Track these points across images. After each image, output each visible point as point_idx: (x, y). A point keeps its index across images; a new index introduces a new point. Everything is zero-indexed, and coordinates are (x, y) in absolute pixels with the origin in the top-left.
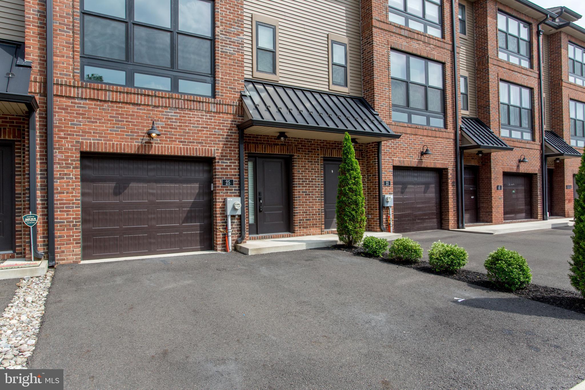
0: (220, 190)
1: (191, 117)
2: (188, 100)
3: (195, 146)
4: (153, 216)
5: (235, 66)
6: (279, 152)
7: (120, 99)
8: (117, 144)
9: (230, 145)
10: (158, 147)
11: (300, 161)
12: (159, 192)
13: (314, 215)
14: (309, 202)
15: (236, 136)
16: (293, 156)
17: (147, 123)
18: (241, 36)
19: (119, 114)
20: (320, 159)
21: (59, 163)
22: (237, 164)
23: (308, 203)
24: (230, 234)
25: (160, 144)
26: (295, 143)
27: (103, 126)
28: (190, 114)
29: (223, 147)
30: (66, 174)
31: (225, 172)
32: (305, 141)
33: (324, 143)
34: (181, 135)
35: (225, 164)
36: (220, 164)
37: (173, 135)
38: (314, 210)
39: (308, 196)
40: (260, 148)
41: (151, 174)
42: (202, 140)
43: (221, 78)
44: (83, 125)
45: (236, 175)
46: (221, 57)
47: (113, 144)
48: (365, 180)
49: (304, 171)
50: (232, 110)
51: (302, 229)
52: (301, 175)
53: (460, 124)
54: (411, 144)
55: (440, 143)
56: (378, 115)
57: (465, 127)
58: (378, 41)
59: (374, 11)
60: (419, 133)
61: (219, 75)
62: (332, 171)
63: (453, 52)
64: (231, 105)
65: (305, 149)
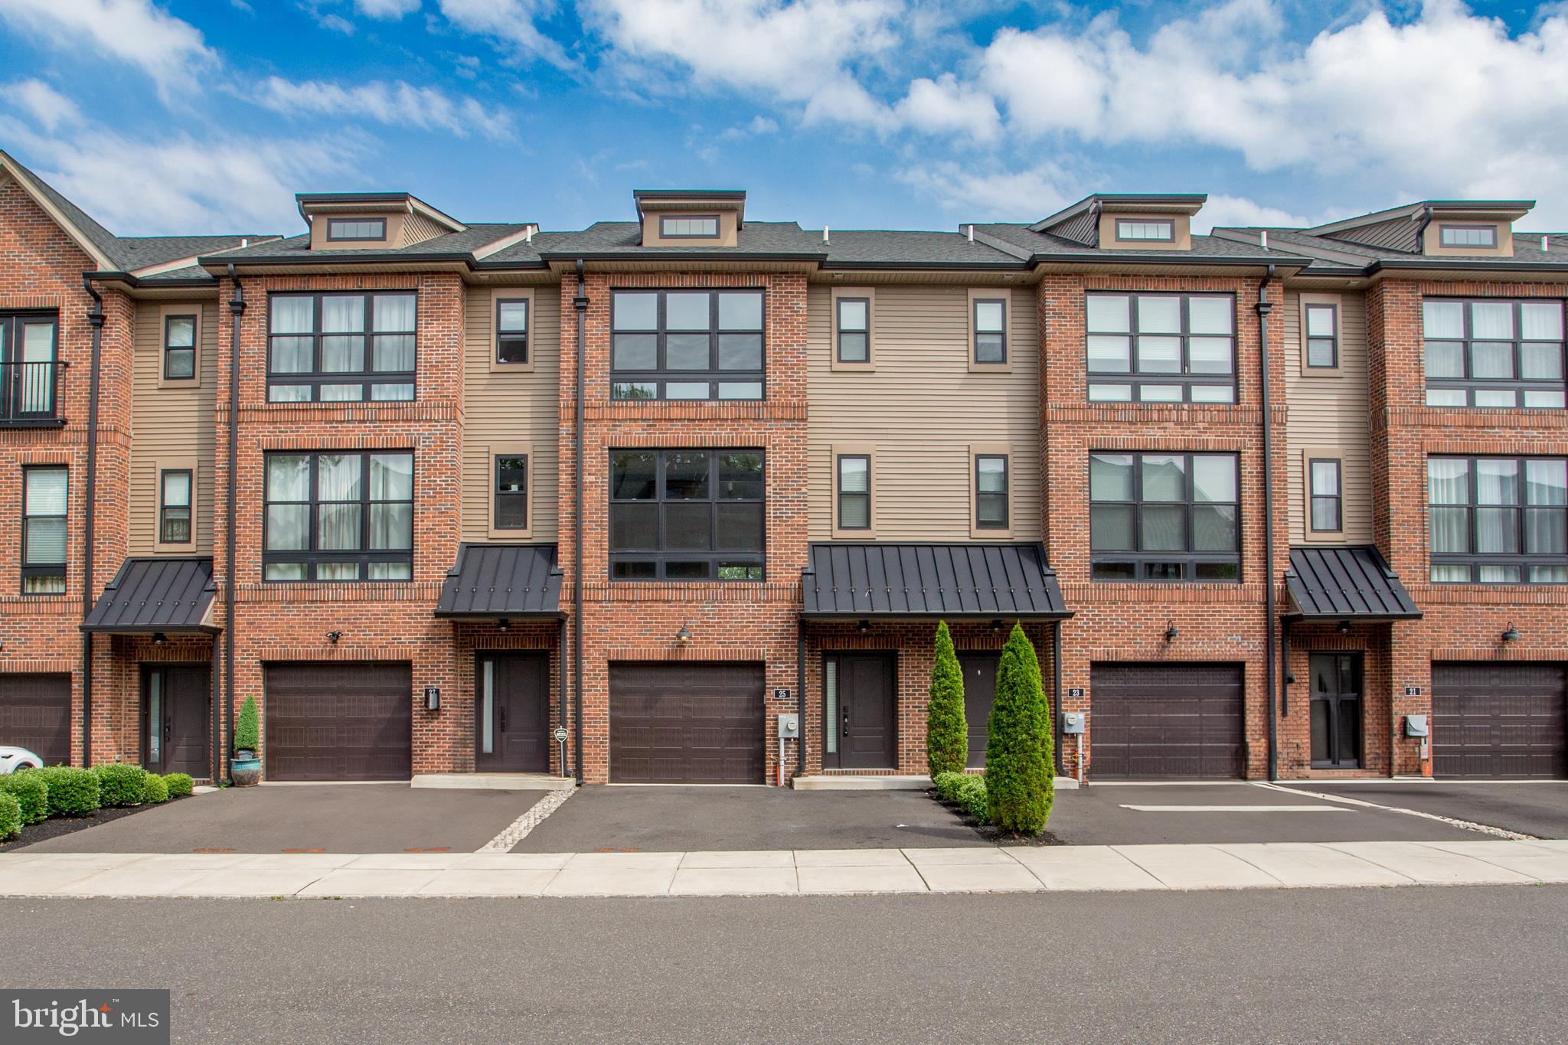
0: (771, 704)
1: (733, 611)
2: (728, 589)
3: (737, 647)
4: (688, 736)
5: (794, 533)
6: (872, 647)
7: (648, 596)
8: (645, 651)
9: (787, 642)
10: (691, 651)
11: (909, 659)
12: (696, 705)
15: (794, 630)
16: (898, 651)
17: (679, 622)
18: (804, 490)
19: (648, 615)
21: (587, 675)
22: (796, 668)
23: (924, 724)
24: (782, 763)
25: (694, 646)
26: (900, 631)
27: (631, 631)
28: (731, 606)
29: (776, 646)
30: (594, 686)
31: (779, 679)
32: (919, 627)
34: (720, 634)
35: (778, 670)
36: (772, 669)
37: (710, 634)
39: (923, 714)
40: (840, 642)
41: (687, 683)
42: (747, 639)
43: (774, 553)
44: (611, 631)
45: (794, 684)
46: (774, 525)
47: (641, 651)
49: (917, 675)
50: (787, 595)
51: (911, 764)
52: (911, 680)
53: (1285, 569)
54: (1138, 619)
55: (1220, 611)
56: (1055, 575)
57: (1296, 575)
58: (1059, 445)
59: (1051, 394)
60: (1160, 596)
61: (771, 550)
62: (979, 672)
63: (1263, 425)
64: (787, 589)
65: (919, 639)
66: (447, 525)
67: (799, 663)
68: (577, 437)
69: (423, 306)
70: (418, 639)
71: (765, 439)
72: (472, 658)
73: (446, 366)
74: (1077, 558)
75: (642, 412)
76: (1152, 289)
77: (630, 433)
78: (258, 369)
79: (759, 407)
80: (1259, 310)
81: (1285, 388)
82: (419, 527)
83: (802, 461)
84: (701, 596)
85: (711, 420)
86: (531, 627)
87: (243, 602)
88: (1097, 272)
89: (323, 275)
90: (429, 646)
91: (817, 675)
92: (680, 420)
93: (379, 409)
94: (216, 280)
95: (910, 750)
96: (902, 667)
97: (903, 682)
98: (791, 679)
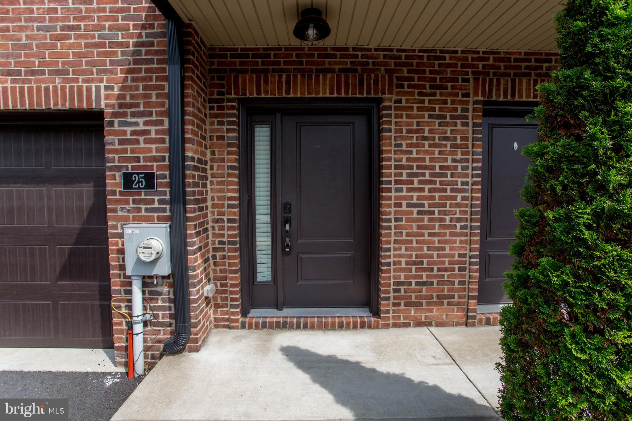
0: (117, 201)
1: (32, 3)
3: (44, 81)
6: (332, 93)
9: (147, 71)
11: (401, 116)
13: (446, 270)
14: (430, 235)
16: (382, 101)
20: (470, 107)
22: (166, 126)
23: (426, 237)
24: (139, 322)
26: (386, 64)
29: (125, 80)
31: (132, 151)
32: (422, 57)
33: (488, 59)
35: (129, 129)
36: (116, 127)
38: (445, 256)
39: (426, 217)
40: (273, 83)
42: (64, 63)
45: (162, 160)
49: (417, 145)
51: (402, 307)
52: (404, 157)
62: (516, 146)
65: (420, 79)
91: (229, 145)
95: (402, 284)
96: (390, 130)
97: (389, 159)
98: (158, 150)
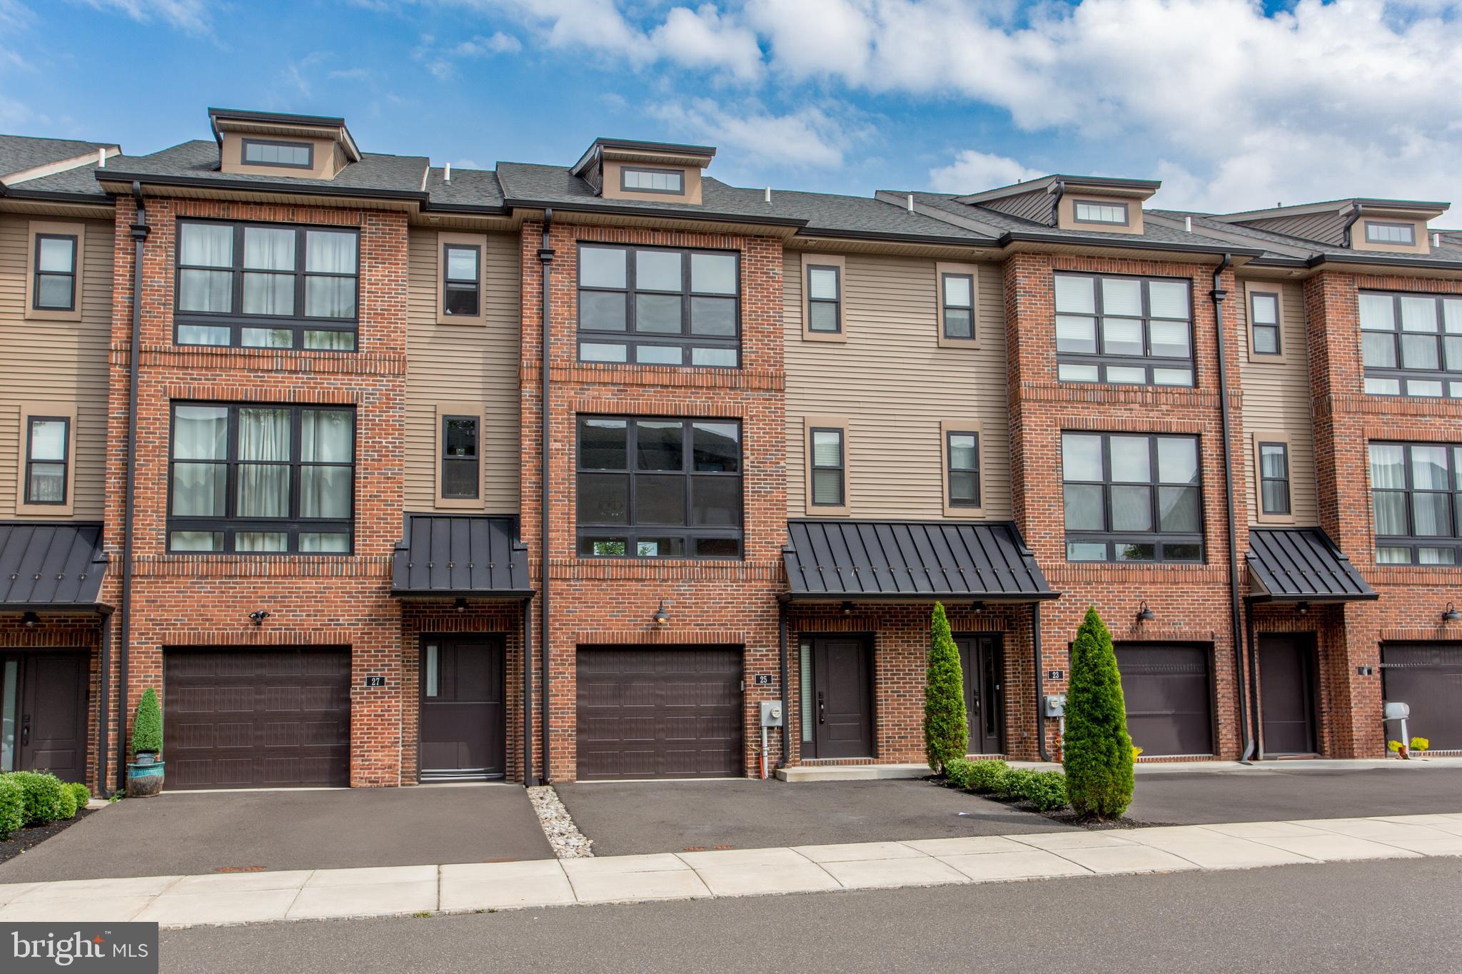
0: (752, 690)
1: (710, 590)
2: (706, 567)
3: (715, 629)
4: (661, 726)
5: (773, 509)
6: (849, 629)
7: (621, 575)
8: (617, 633)
9: (767, 624)
10: (668, 633)
11: (886, 642)
12: (669, 693)
13: (915, 729)
14: (905, 708)
15: (775, 612)
16: (876, 633)
17: (653, 603)
18: (782, 464)
19: (620, 594)
20: (924, 635)
21: (554, 660)
22: (777, 652)
23: (903, 710)
24: (765, 753)
25: (670, 629)
26: (877, 613)
27: (601, 612)
28: (709, 586)
29: (756, 628)
30: (561, 673)
31: (760, 664)
32: (896, 608)
34: (697, 616)
35: (758, 654)
36: (752, 653)
37: (686, 616)
38: (914, 721)
39: (902, 699)
40: (818, 624)
41: (660, 669)
42: (725, 620)
43: (753, 530)
44: (580, 612)
45: (775, 668)
46: (752, 500)
47: (613, 633)
48: (1017, 669)
49: (895, 658)
50: (767, 574)
52: (889, 664)
53: (1245, 551)
54: (1112, 600)
55: (1188, 592)
56: (1032, 555)
57: (1257, 556)
58: (1033, 424)
59: (1024, 372)
60: (1132, 578)
61: (749, 526)
63: (1221, 408)
64: (767, 568)
65: (896, 621)
66: (395, 492)
67: (780, 646)
68: (542, 399)
69: (366, 247)
70: (359, 620)
71: (742, 409)
72: (417, 642)
73: (394, 315)
74: (1053, 538)
75: (612, 376)
76: (1116, 272)
77: (599, 398)
78: (164, 304)
79: (735, 376)
80: (1214, 296)
81: (1239, 374)
82: (362, 493)
83: (781, 433)
84: (677, 574)
85: (686, 387)
86: (485, 607)
87: (142, 576)
88: (1064, 253)
89: (247, 203)
90: (372, 629)
91: (794, 658)
92: (653, 386)
93: (315, 359)
94: (111, 198)
95: (890, 737)
96: (880, 650)
97: (881, 666)
98: (773, 664)
